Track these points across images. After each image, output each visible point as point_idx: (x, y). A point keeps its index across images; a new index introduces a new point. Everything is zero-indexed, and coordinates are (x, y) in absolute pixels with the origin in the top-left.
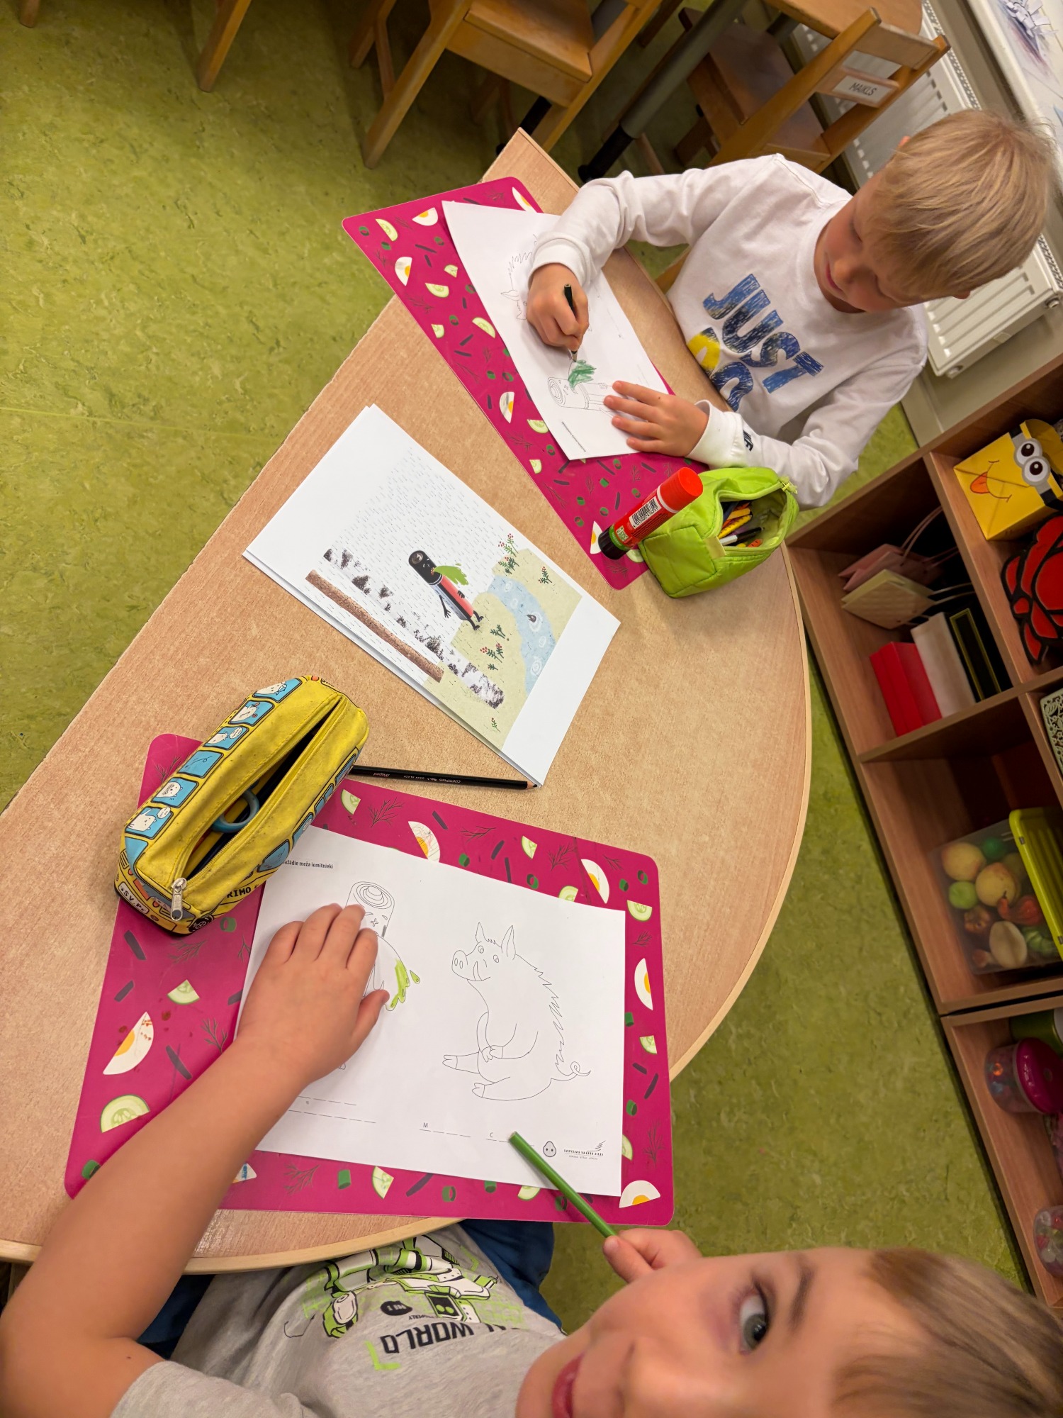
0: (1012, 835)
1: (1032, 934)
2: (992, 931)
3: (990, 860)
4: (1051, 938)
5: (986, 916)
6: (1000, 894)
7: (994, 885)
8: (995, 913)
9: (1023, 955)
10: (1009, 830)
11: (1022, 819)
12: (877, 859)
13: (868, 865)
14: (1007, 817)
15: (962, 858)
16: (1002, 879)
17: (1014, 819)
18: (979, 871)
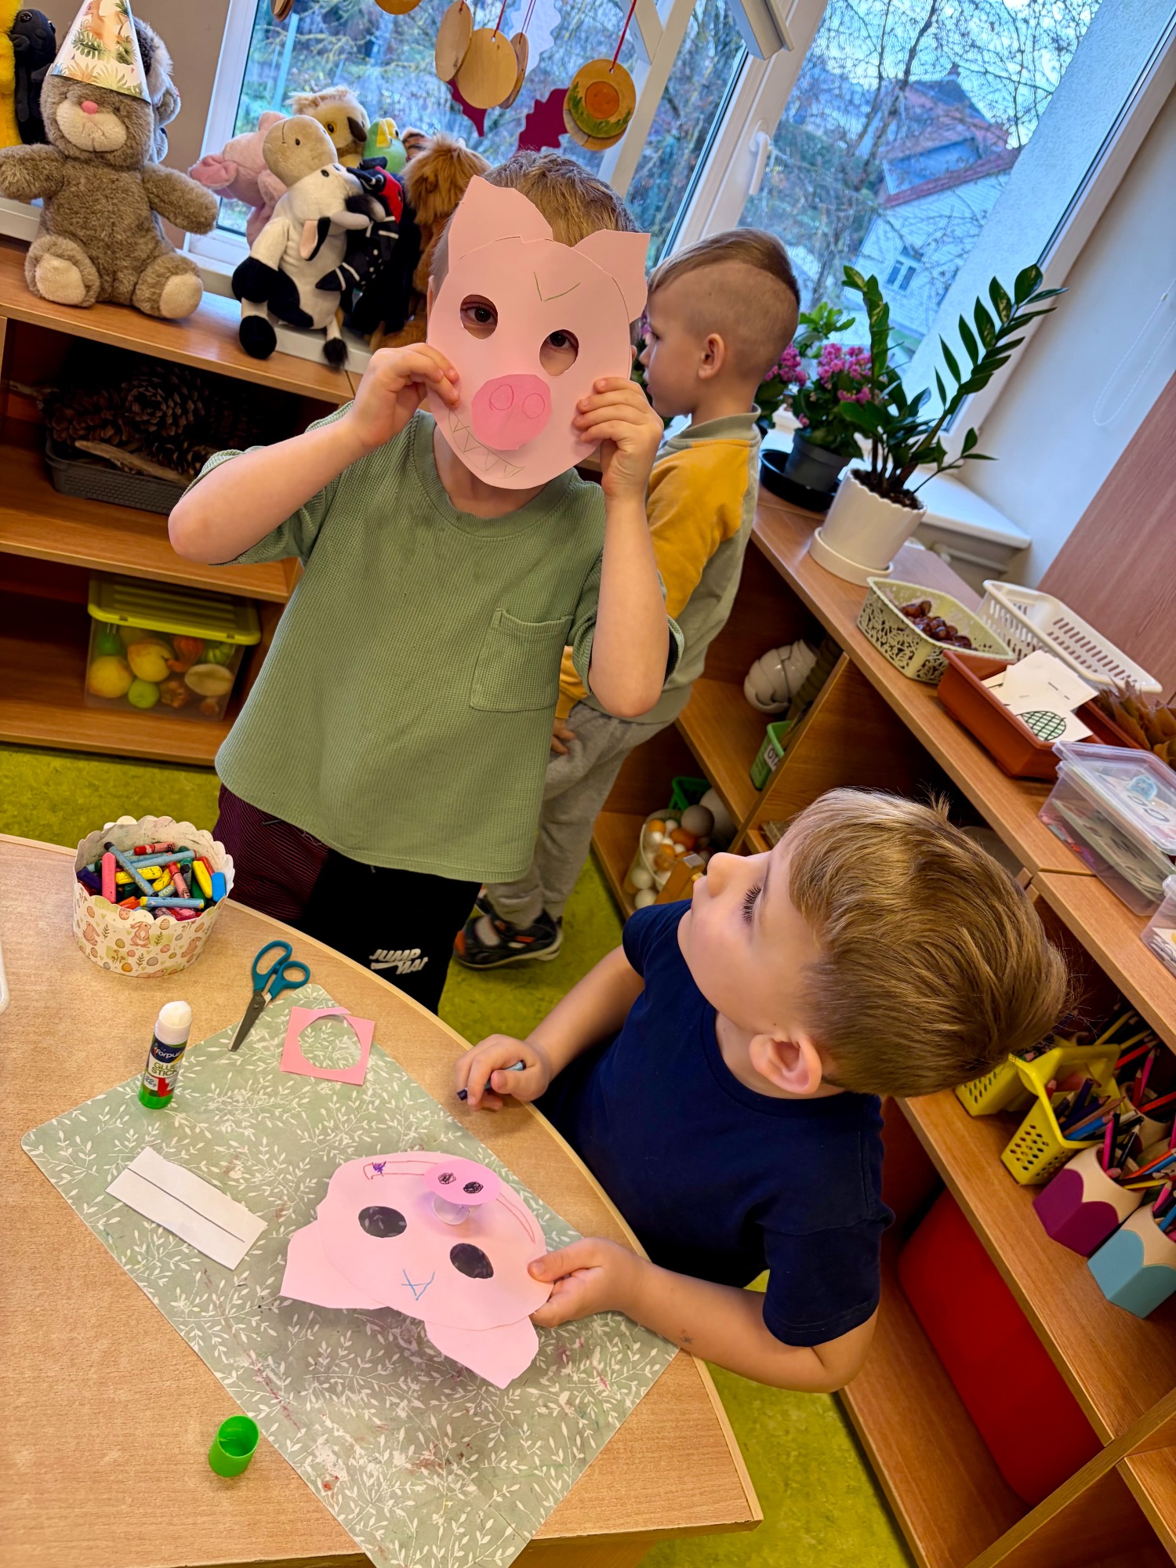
0: (112, 625)
1: (211, 655)
2: (191, 686)
3: (122, 654)
4: (221, 643)
5: (173, 685)
6: (162, 663)
7: (150, 664)
8: (175, 675)
9: (225, 672)
10: (106, 624)
11: (100, 605)
12: (75, 758)
13: (80, 770)
14: (90, 618)
15: (106, 676)
16: (149, 654)
17: (96, 613)
18: (127, 668)
